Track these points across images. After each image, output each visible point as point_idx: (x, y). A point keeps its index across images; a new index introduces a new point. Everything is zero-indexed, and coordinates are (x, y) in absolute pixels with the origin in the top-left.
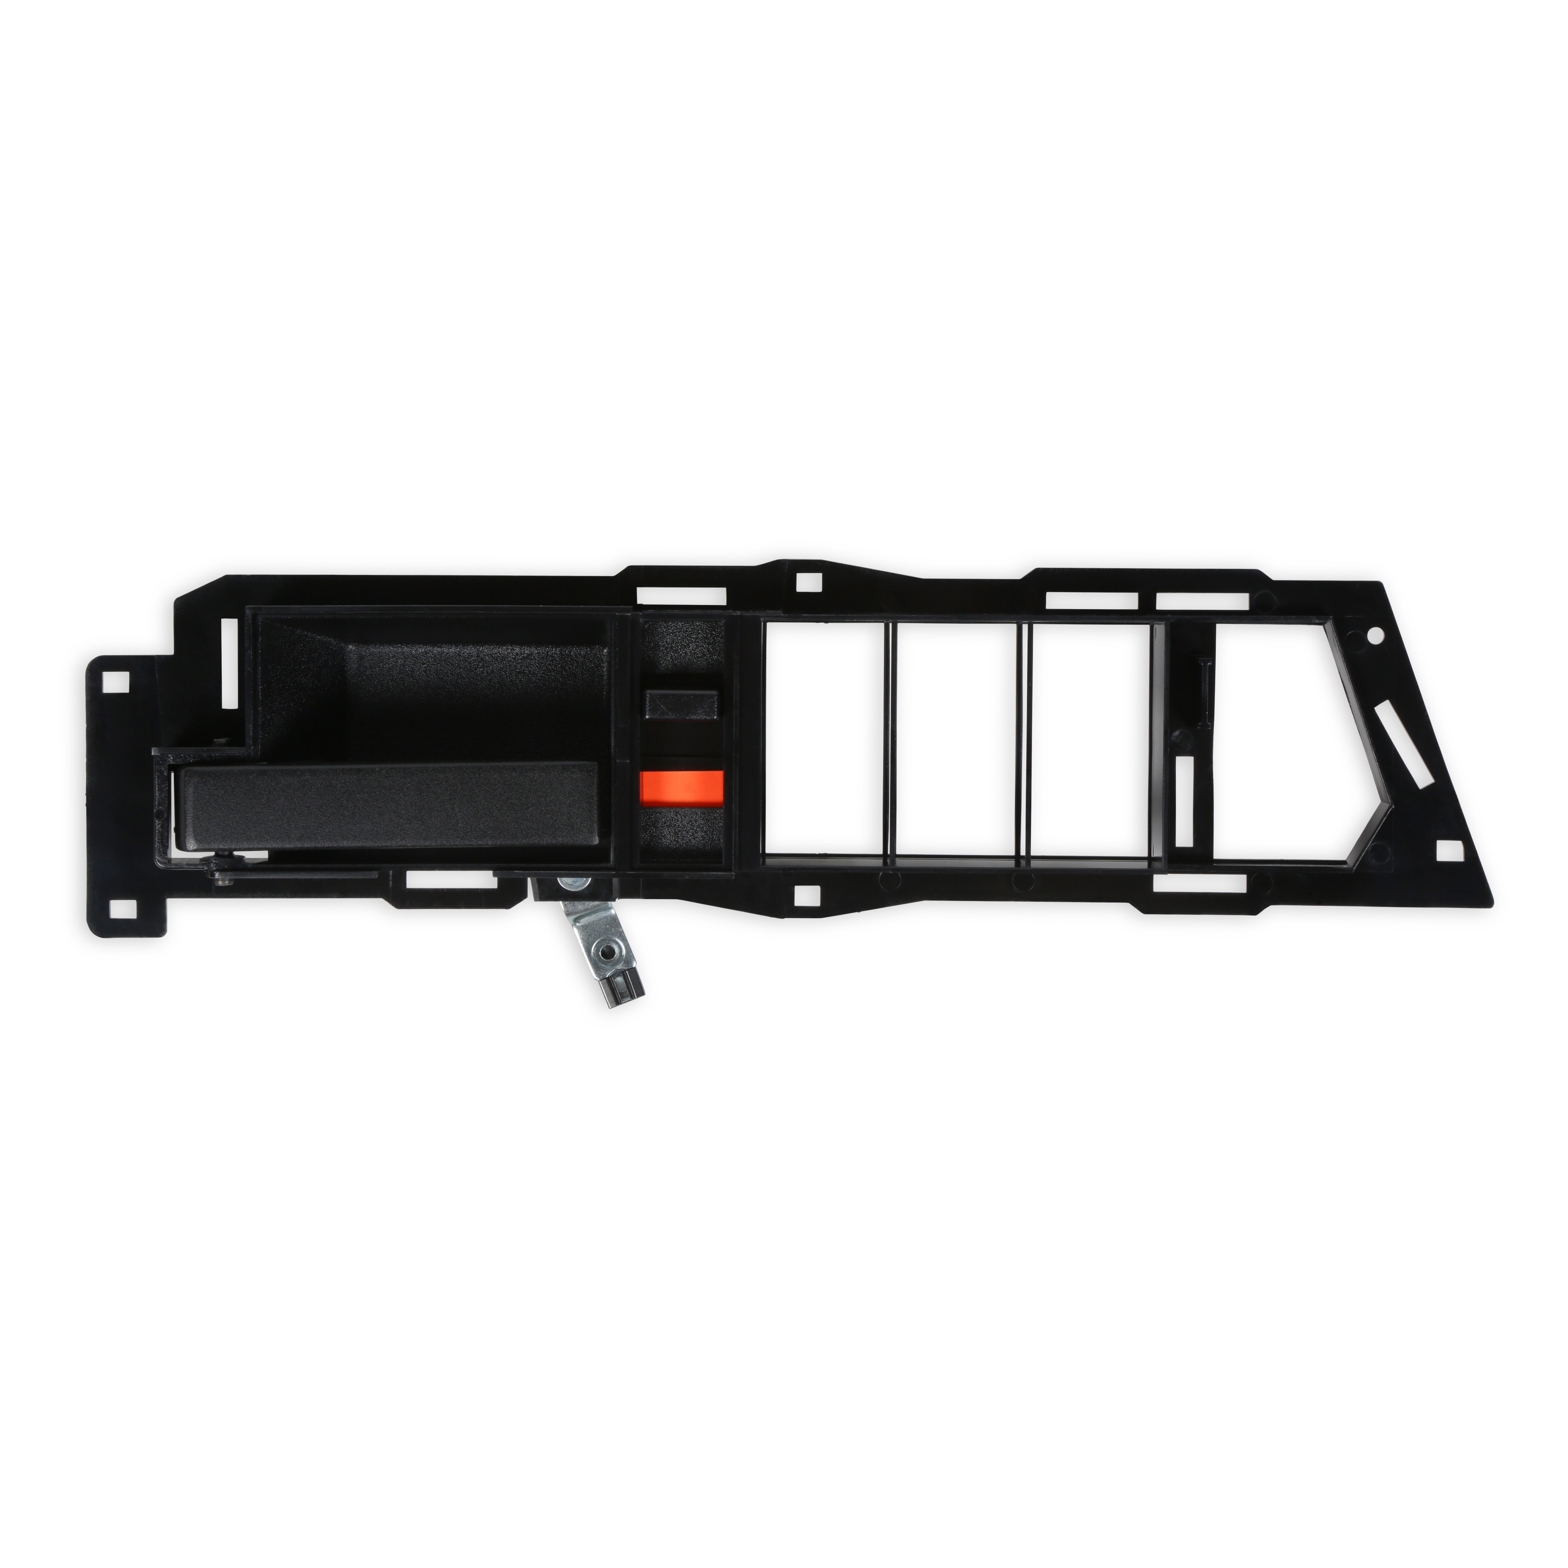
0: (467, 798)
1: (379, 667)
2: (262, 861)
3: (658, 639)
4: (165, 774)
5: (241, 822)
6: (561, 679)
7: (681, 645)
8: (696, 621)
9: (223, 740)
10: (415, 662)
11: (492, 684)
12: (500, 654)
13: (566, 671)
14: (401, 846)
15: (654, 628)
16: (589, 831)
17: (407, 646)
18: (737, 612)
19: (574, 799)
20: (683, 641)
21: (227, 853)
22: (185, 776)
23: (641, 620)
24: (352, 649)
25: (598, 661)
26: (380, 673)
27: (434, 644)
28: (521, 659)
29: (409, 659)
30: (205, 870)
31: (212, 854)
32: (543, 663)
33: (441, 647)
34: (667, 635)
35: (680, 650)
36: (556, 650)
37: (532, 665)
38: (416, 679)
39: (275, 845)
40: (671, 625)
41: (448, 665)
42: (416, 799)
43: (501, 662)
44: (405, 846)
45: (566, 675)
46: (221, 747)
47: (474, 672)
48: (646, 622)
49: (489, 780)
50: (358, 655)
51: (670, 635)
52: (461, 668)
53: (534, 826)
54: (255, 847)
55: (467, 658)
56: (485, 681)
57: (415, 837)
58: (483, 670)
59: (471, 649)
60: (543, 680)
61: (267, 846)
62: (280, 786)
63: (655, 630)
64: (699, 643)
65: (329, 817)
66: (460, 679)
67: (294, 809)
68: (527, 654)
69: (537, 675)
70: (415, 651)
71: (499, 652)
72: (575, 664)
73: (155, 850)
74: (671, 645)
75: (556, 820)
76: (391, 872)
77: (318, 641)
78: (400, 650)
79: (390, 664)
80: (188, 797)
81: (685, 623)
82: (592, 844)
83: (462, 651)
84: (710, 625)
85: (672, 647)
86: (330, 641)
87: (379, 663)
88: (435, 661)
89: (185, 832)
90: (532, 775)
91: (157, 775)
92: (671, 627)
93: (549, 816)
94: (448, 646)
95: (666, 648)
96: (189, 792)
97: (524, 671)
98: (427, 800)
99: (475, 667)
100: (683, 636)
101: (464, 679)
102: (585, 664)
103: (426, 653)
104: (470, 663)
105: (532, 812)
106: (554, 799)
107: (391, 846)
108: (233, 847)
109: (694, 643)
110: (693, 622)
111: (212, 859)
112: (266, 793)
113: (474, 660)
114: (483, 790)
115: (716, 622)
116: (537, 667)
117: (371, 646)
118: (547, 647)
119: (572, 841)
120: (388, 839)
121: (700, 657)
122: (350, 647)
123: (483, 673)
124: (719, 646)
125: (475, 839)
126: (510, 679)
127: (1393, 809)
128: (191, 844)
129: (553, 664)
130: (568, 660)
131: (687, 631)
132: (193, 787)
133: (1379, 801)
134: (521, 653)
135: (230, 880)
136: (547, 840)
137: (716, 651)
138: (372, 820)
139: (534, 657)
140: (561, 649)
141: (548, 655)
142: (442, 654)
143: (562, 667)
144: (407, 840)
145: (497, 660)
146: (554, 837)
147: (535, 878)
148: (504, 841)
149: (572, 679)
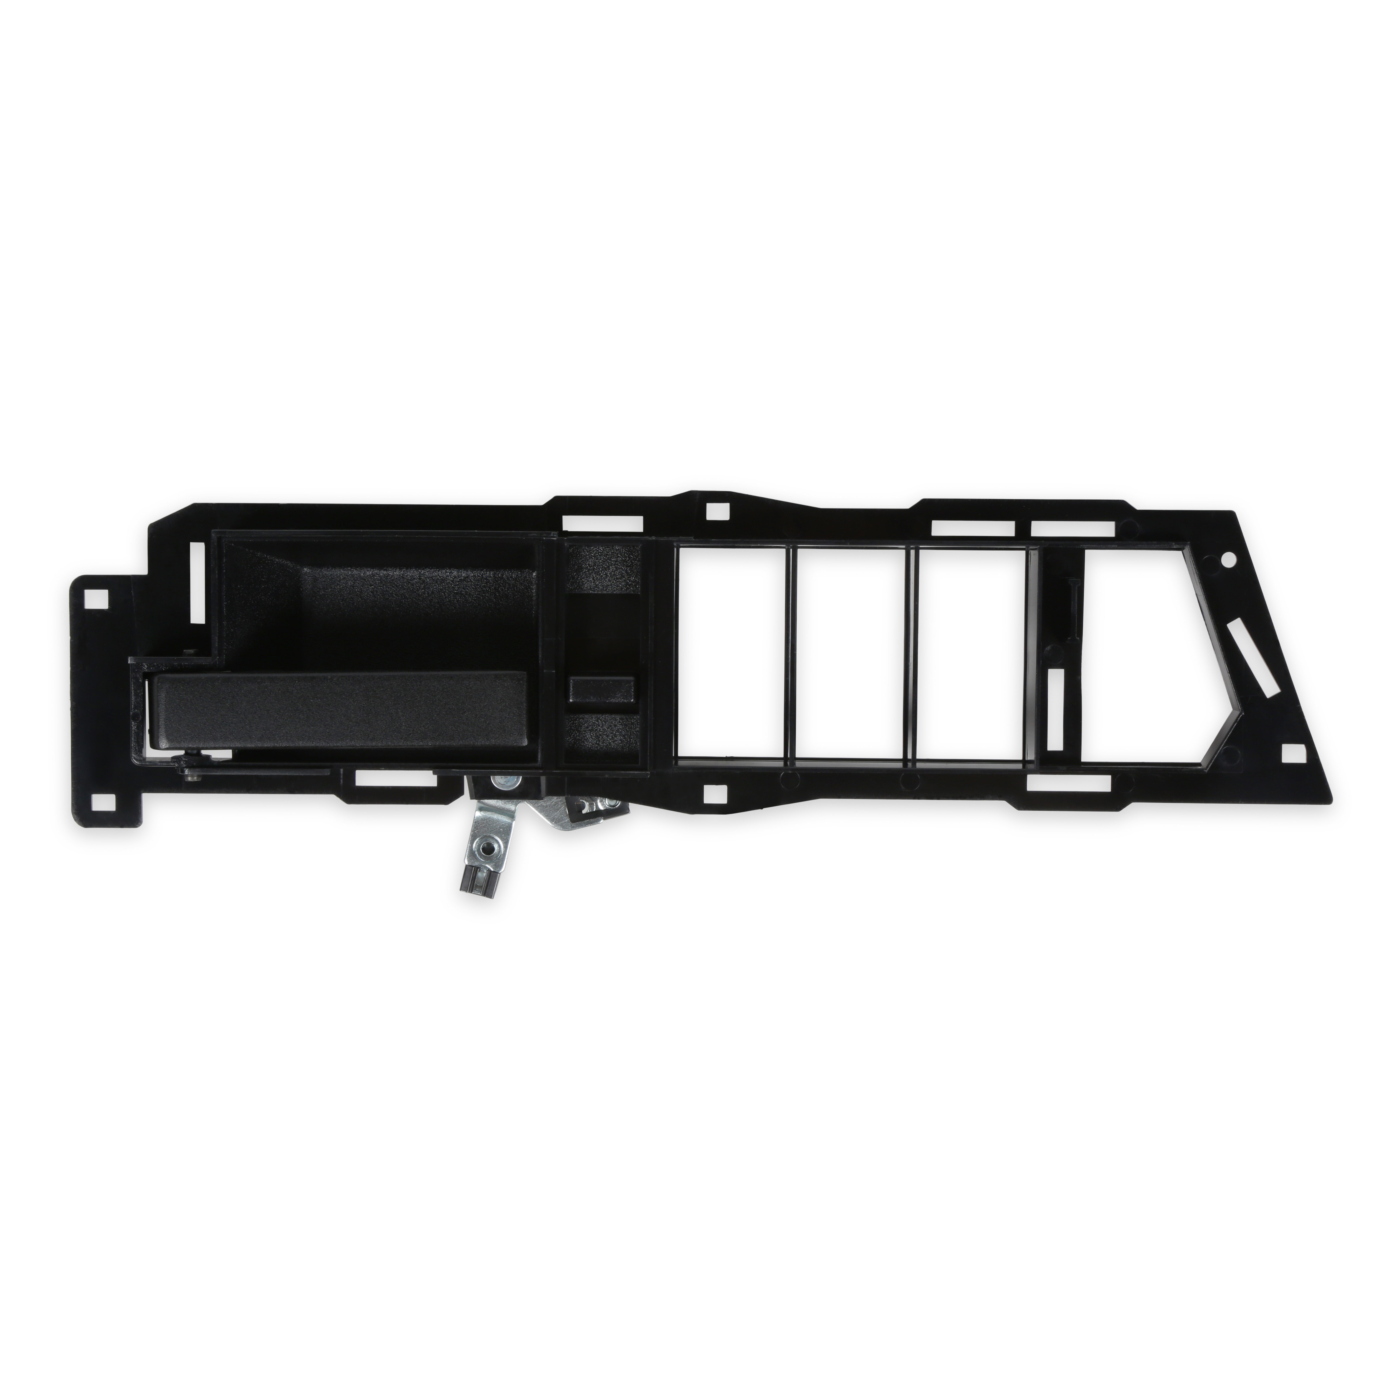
0: (409, 703)
1: (331, 588)
2: (227, 759)
3: (582, 562)
4: (141, 681)
5: (208, 724)
6: (494, 600)
7: (602, 567)
8: (616, 545)
9: (191, 651)
10: (363, 584)
11: (432, 603)
12: (440, 577)
13: (499, 592)
14: (350, 746)
15: (578, 552)
16: (518, 733)
17: (356, 570)
18: (653, 537)
19: (506, 705)
20: (604, 564)
21: (195, 752)
22: (158, 683)
23: (566, 544)
24: (306, 572)
25: (528, 583)
26: (332, 594)
27: (381, 567)
28: (458, 582)
29: (358, 581)
30: (177, 767)
31: (182, 752)
32: (478, 585)
33: (386, 570)
34: (590, 558)
35: (601, 572)
36: (490, 573)
37: (469, 586)
38: (364, 599)
39: (238, 745)
40: (593, 549)
41: (393, 587)
42: (363, 704)
43: (440, 584)
44: (354, 746)
45: (499, 596)
46: (189, 656)
47: (416, 593)
48: (571, 546)
49: (429, 687)
50: (312, 577)
51: (592, 558)
52: (404, 589)
53: (470, 729)
54: (221, 746)
55: (410, 580)
56: (426, 601)
57: (363, 738)
58: (425, 591)
59: (414, 572)
60: (478, 601)
61: (231, 746)
62: (242, 691)
63: (579, 554)
64: (618, 565)
65: (286, 720)
66: (403, 599)
67: (255, 713)
68: (464, 577)
69: (473, 596)
70: (363, 573)
71: (438, 575)
72: (507, 586)
73: (132, 748)
74: (593, 567)
75: (489, 724)
76: (342, 770)
77: (276, 564)
78: (350, 573)
79: (341, 585)
80: (160, 701)
81: (605, 548)
82: (522, 745)
83: (405, 573)
84: (628, 549)
85: (594, 569)
86: (287, 563)
87: (331, 585)
88: (381, 582)
89: (158, 733)
90: (468, 682)
91: (133, 682)
92: (593, 551)
93: (483, 720)
94: (393, 569)
95: (589, 570)
96: (162, 697)
97: (461, 592)
98: (373, 705)
99: (417, 589)
100: (604, 559)
101: (407, 599)
102: (516, 586)
103: (374, 575)
104: (413, 585)
105: (467, 716)
106: (487, 704)
107: (342, 746)
108: (201, 746)
109: (614, 565)
110: (613, 546)
111: (182, 757)
112: (230, 697)
113: (416, 582)
114: (424, 697)
115: (633, 547)
116: (473, 588)
117: (324, 569)
118: (482, 570)
119: (504, 742)
120: (339, 740)
121: (619, 578)
122: (305, 569)
123: (425, 594)
124: (636, 569)
125: (416, 740)
126: (448, 599)
127: (1243, 715)
128: (163, 743)
129: (487, 586)
130: (501, 583)
131: (607, 555)
132: (165, 692)
133: (1231, 709)
134: (458, 576)
135: (198, 776)
136: (481, 742)
137: (633, 573)
138: (325, 723)
139: (470, 579)
140: (494, 572)
141: (482, 578)
142: (387, 576)
143: (495, 588)
144: (356, 741)
145: (437, 582)
146: (488, 739)
147: (471, 776)
148: (442, 742)
149: (504, 599)
